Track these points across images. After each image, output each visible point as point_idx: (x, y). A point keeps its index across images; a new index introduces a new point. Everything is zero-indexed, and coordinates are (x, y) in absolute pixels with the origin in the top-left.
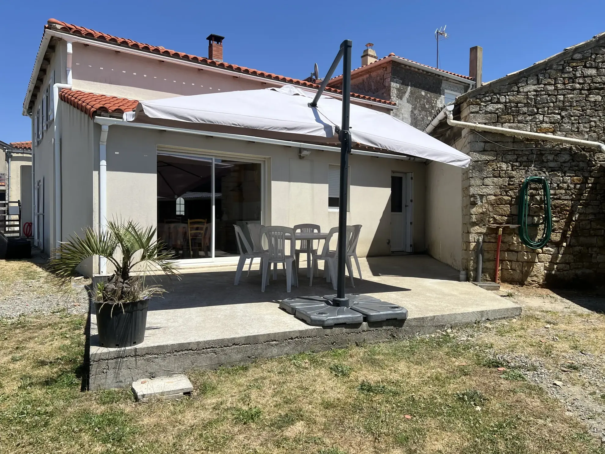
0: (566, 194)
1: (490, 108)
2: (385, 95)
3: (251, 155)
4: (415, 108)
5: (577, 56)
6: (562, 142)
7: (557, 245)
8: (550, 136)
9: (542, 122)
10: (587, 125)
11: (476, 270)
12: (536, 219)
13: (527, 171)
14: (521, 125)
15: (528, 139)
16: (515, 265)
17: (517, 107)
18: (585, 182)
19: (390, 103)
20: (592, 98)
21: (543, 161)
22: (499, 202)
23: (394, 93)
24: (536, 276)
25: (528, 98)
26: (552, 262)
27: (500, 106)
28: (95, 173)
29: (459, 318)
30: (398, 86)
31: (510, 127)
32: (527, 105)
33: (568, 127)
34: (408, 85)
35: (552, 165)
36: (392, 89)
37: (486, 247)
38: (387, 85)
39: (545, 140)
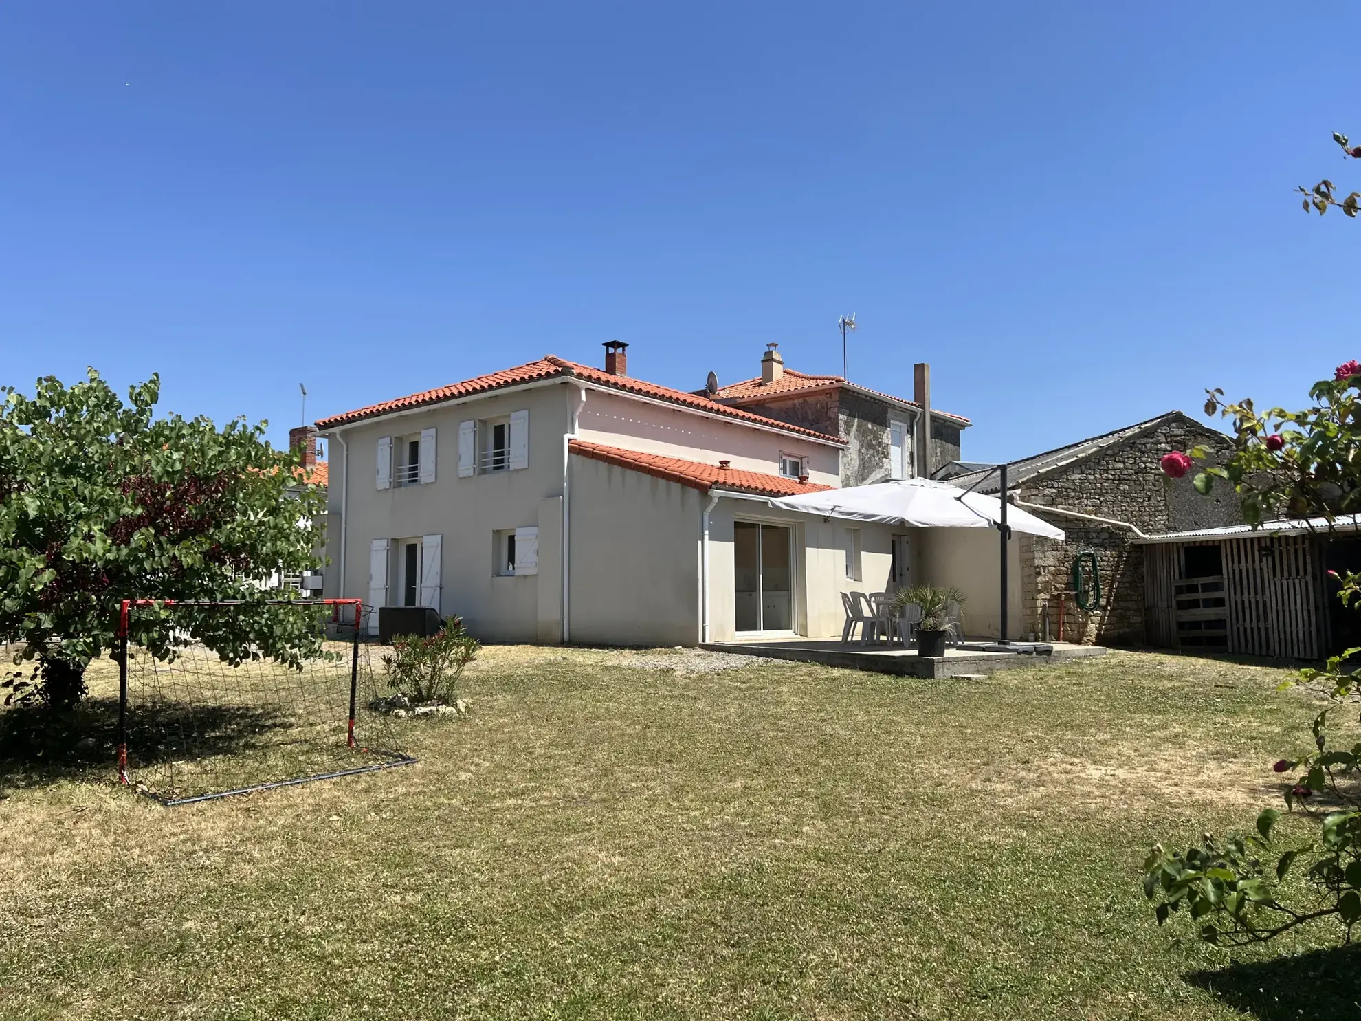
0: (1108, 566)
1: (1047, 492)
2: (829, 428)
3: (788, 520)
4: (862, 446)
5: (1109, 452)
6: (1102, 522)
7: (1104, 609)
8: (1093, 517)
9: (1087, 505)
10: (1119, 509)
11: (1044, 632)
12: (1087, 587)
13: (1078, 546)
14: (1071, 507)
15: (1078, 519)
16: (1073, 627)
17: (1066, 491)
18: (1120, 556)
19: (838, 441)
20: (1122, 487)
21: (1089, 538)
22: (1059, 572)
23: (842, 426)
24: (1090, 635)
25: (1075, 485)
26: (1101, 624)
27: (1054, 490)
28: (700, 543)
29: (1076, 652)
30: (846, 417)
31: (1063, 509)
32: (1074, 490)
33: (1105, 510)
34: (854, 417)
35: (1096, 541)
36: (840, 422)
37: (1051, 611)
38: (833, 416)
39: (1090, 520)
